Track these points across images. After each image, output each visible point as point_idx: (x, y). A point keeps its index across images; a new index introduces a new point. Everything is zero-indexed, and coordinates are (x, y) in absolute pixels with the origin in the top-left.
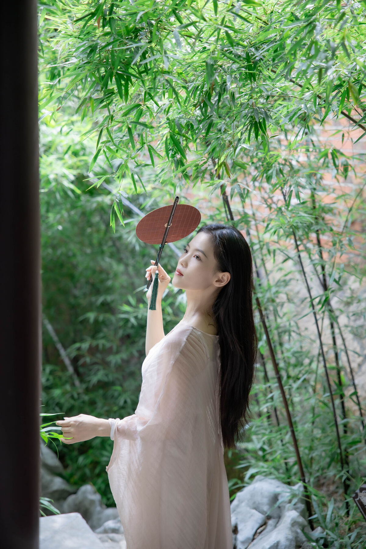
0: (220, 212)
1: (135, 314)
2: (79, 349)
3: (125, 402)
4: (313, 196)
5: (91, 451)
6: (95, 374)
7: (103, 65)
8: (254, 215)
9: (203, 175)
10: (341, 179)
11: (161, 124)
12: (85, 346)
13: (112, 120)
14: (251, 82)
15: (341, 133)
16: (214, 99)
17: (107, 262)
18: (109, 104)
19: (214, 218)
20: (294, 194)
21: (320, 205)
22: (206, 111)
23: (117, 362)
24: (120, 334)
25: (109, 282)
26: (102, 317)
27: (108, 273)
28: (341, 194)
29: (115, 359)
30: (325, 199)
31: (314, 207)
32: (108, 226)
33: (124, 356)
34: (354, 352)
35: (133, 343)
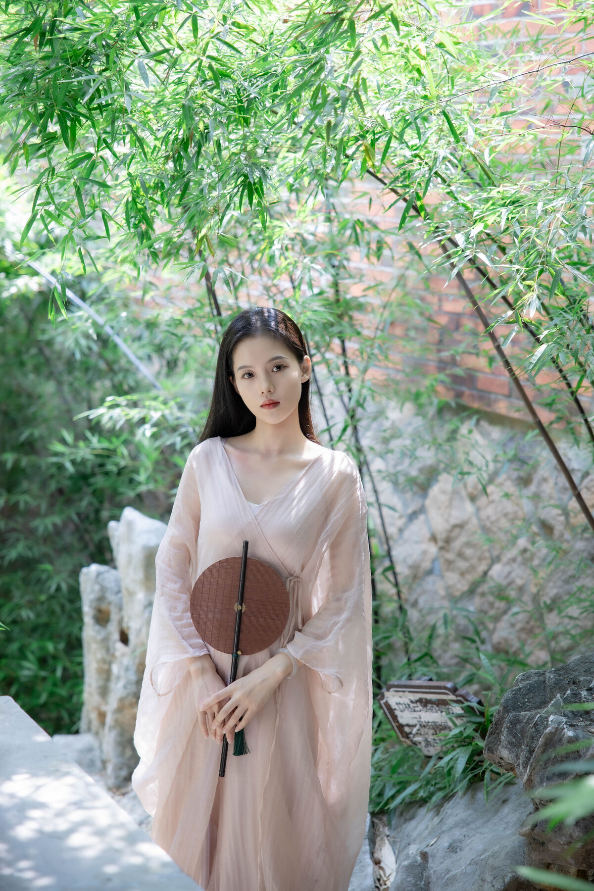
0: (203, 305)
1: (73, 457)
3: (58, 589)
4: (336, 285)
5: (4, 662)
6: (13, 546)
7: (41, 100)
9: (178, 250)
10: (374, 259)
11: (120, 181)
13: (53, 174)
15: (368, 197)
16: (192, 150)
17: (30, 380)
18: (50, 152)
19: (194, 314)
20: (305, 281)
21: (345, 298)
22: (181, 166)
23: (46, 528)
24: (53, 486)
25: (32, 409)
26: (24, 461)
27: (30, 396)
28: (372, 284)
29: (45, 524)
30: (354, 290)
31: (338, 301)
32: (31, 322)
33: (57, 520)
34: (392, 508)
35: (69, 502)
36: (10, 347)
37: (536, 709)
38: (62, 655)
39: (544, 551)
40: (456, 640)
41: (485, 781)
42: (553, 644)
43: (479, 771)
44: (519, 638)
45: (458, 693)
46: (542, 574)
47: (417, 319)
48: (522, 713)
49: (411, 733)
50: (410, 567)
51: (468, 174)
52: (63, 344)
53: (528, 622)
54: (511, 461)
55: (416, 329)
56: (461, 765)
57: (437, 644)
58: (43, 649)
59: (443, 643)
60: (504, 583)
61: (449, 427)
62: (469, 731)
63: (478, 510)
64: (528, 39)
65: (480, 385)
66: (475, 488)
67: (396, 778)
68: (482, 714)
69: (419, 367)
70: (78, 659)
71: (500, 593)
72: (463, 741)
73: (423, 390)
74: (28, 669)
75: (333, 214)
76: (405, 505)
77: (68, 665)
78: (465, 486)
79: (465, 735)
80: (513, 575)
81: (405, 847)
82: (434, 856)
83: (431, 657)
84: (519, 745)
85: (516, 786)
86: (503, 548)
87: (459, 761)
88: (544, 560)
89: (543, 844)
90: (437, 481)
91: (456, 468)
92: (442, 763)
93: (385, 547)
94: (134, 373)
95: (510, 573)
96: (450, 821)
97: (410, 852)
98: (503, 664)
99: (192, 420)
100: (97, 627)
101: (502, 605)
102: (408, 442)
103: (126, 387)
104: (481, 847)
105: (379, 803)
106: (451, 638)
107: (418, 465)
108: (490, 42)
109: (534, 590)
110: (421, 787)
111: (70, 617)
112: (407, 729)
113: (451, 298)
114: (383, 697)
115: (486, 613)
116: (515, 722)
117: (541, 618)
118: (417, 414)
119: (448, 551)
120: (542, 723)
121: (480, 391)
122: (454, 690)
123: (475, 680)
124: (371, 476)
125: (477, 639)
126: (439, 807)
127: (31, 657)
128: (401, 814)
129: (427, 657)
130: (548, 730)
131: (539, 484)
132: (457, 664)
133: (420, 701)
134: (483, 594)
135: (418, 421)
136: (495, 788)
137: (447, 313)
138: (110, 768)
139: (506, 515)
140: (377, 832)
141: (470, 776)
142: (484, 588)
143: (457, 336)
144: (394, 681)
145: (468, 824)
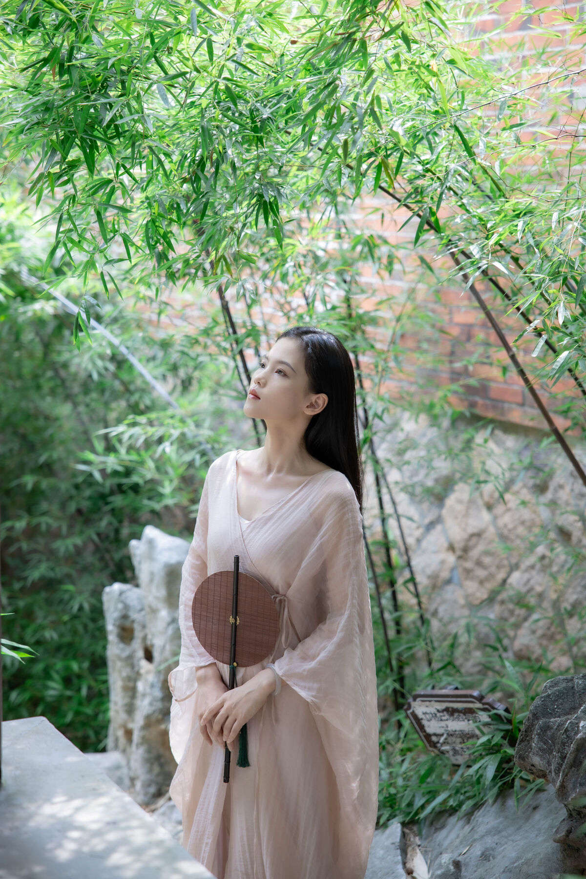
0: (218, 323)
1: (101, 467)
2: (11, 529)
3: (81, 608)
4: (347, 299)
5: (29, 682)
6: (36, 566)
8: (265, 327)
9: (196, 273)
10: (386, 274)
12: (20, 525)
13: (74, 202)
14: (257, 147)
15: (380, 212)
16: (210, 171)
17: (47, 403)
18: (72, 178)
19: (209, 332)
20: (318, 297)
21: (357, 313)
22: (199, 186)
23: (67, 549)
24: (72, 507)
25: (50, 432)
26: (45, 484)
27: (47, 418)
28: (385, 298)
29: (65, 545)
30: (364, 305)
31: (350, 316)
32: (47, 346)
33: (78, 541)
34: (410, 519)
35: (87, 522)
36: (26, 371)
37: (565, 715)
38: (86, 674)
39: (563, 557)
40: (478, 647)
41: (515, 788)
42: (575, 649)
43: (508, 779)
44: (541, 645)
45: (484, 701)
46: (562, 580)
47: (428, 331)
48: (552, 720)
49: (438, 742)
50: (429, 577)
51: (478, 187)
52: (79, 365)
53: (549, 629)
54: (527, 469)
55: (429, 341)
56: (490, 772)
57: (458, 652)
58: (68, 668)
59: (465, 652)
60: (524, 590)
61: (465, 436)
62: (497, 739)
63: (495, 518)
64: (533, 52)
65: (493, 394)
66: (491, 496)
67: (425, 788)
68: (510, 722)
69: (431, 378)
70: (103, 678)
71: (520, 601)
72: (491, 749)
73: (436, 401)
74: (54, 689)
75: (343, 230)
76: (422, 515)
77: (93, 683)
78: (481, 495)
79: (493, 743)
80: (532, 582)
81: (437, 857)
82: (467, 865)
83: (454, 667)
84: (550, 751)
85: (546, 793)
86: (520, 555)
87: (488, 769)
88: (563, 566)
89: (578, 850)
90: (453, 491)
91: (472, 477)
92: (471, 771)
93: (405, 558)
94: (150, 393)
95: (528, 580)
96: (482, 829)
97: (443, 861)
98: (526, 671)
99: (210, 437)
100: (122, 645)
101: (521, 612)
102: (423, 453)
103: (142, 406)
104: (514, 855)
105: (409, 813)
106: (472, 646)
107: (434, 475)
108: (496, 56)
109: (554, 596)
110: (450, 796)
111: (93, 637)
112: (434, 739)
113: (463, 310)
114: (409, 707)
115: (506, 620)
116: (546, 728)
117: (562, 624)
118: (432, 426)
119: (466, 560)
120: (573, 729)
121: (493, 400)
122: (480, 699)
123: (499, 688)
124: (388, 487)
125: (499, 646)
126: (469, 815)
127: (56, 676)
128: (432, 824)
129: (450, 665)
130: (579, 736)
131: (556, 491)
132: (479, 672)
133: (447, 710)
134: (503, 602)
135: (433, 432)
136: (526, 795)
137: (458, 324)
138: (138, 785)
139: (523, 523)
140: (408, 843)
141: (500, 784)
142: (503, 596)
143: (469, 346)
144: (420, 691)
145: (500, 832)
